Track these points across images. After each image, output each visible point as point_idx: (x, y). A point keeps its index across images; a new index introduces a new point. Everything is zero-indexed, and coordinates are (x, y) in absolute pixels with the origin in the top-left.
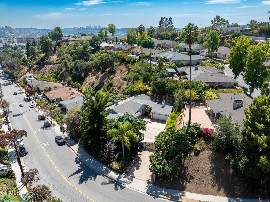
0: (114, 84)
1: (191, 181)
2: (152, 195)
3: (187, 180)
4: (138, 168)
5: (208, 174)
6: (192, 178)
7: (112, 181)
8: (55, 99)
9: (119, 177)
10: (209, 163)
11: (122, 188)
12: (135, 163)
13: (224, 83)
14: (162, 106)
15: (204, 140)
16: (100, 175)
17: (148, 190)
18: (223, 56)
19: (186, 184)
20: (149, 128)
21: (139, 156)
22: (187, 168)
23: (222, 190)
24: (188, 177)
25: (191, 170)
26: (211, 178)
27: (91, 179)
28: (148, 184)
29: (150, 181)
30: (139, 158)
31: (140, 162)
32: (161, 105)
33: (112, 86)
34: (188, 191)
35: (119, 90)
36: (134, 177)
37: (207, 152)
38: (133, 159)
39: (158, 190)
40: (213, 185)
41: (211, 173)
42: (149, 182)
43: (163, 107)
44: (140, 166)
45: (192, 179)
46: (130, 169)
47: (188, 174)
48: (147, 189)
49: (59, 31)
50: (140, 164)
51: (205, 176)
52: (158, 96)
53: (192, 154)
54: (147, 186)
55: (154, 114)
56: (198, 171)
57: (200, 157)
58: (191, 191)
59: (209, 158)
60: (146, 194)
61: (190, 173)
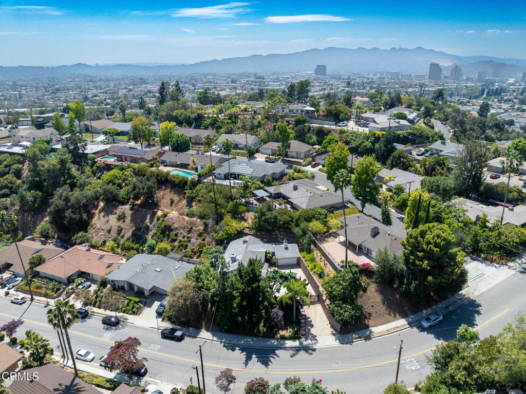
1: (371, 317)
2: (346, 343)
3: (366, 317)
4: (312, 326)
5: (382, 306)
6: (370, 314)
7: (297, 350)
9: (301, 343)
10: (379, 296)
11: (314, 350)
12: (305, 323)
15: (366, 276)
17: (340, 341)
19: (368, 322)
21: (303, 313)
22: (362, 307)
23: (397, 315)
24: (367, 314)
25: (366, 307)
26: (385, 308)
27: (274, 358)
28: (335, 336)
29: (334, 332)
30: (305, 315)
31: (309, 320)
34: (372, 326)
36: (316, 336)
37: (372, 286)
38: (300, 319)
39: (349, 337)
40: (389, 314)
41: (384, 304)
44: (313, 323)
45: (371, 316)
46: (305, 331)
47: (366, 312)
48: (338, 341)
50: (311, 321)
51: (379, 308)
53: (361, 292)
54: (336, 338)
56: (372, 306)
57: (368, 293)
58: (374, 326)
59: (376, 291)
60: (340, 345)
61: (367, 310)
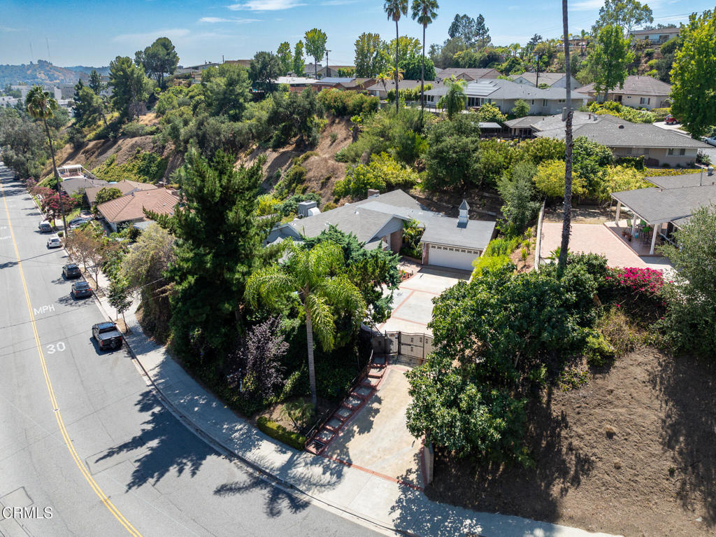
0: (310, 174)
1: (583, 479)
3: (564, 472)
4: (366, 427)
5: (657, 449)
6: (585, 465)
7: (261, 478)
8: (124, 222)
9: (290, 464)
10: (657, 404)
11: (297, 505)
12: (354, 410)
13: (662, 150)
14: (459, 223)
15: (627, 313)
16: (219, 455)
17: (402, 518)
18: (642, 101)
19: (564, 491)
20: (414, 290)
21: (373, 382)
22: (563, 422)
24: (571, 460)
25: (580, 431)
26: (670, 464)
27: (181, 471)
28: (404, 491)
29: (413, 477)
30: (374, 389)
31: (376, 405)
32: (457, 221)
33: (302, 182)
34: (575, 521)
35: (322, 192)
36: (350, 464)
37: (640, 359)
38: (348, 395)
39: (445, 519)
40: (682, 496)
41: (669, 444)
42: (406, 484)
43: (462, 225)
44: (376, 420)
45: (586, 473)
46: (335, 432)
47: (570, 448)
48: (398, 513)
49: (167, 50)
50: (377, 411)
51: (641, 455)
52: (447, 198)
53: (582, 368)
54: (399, 501)
55: (431, 250)
56: (610, 435)
57: (613, 379)
59: (653, 382)
60: (391, 533)
61: (576, 443)
